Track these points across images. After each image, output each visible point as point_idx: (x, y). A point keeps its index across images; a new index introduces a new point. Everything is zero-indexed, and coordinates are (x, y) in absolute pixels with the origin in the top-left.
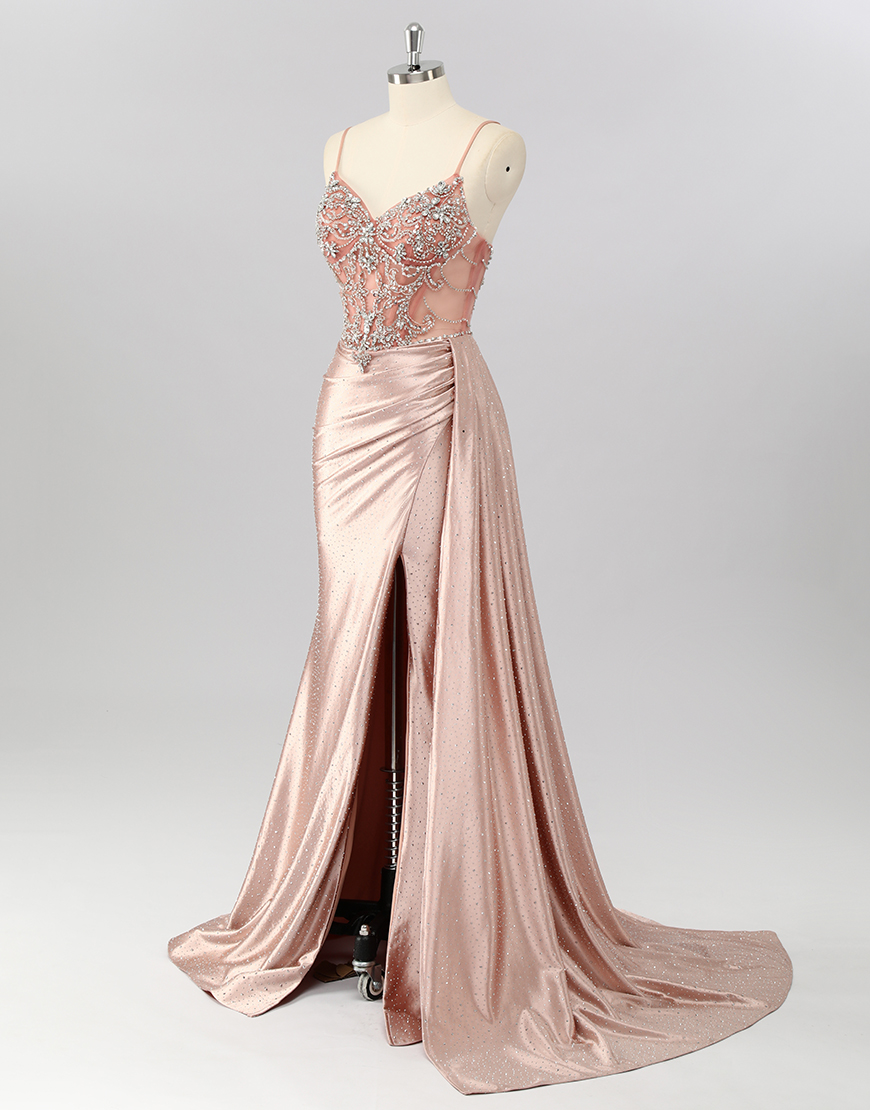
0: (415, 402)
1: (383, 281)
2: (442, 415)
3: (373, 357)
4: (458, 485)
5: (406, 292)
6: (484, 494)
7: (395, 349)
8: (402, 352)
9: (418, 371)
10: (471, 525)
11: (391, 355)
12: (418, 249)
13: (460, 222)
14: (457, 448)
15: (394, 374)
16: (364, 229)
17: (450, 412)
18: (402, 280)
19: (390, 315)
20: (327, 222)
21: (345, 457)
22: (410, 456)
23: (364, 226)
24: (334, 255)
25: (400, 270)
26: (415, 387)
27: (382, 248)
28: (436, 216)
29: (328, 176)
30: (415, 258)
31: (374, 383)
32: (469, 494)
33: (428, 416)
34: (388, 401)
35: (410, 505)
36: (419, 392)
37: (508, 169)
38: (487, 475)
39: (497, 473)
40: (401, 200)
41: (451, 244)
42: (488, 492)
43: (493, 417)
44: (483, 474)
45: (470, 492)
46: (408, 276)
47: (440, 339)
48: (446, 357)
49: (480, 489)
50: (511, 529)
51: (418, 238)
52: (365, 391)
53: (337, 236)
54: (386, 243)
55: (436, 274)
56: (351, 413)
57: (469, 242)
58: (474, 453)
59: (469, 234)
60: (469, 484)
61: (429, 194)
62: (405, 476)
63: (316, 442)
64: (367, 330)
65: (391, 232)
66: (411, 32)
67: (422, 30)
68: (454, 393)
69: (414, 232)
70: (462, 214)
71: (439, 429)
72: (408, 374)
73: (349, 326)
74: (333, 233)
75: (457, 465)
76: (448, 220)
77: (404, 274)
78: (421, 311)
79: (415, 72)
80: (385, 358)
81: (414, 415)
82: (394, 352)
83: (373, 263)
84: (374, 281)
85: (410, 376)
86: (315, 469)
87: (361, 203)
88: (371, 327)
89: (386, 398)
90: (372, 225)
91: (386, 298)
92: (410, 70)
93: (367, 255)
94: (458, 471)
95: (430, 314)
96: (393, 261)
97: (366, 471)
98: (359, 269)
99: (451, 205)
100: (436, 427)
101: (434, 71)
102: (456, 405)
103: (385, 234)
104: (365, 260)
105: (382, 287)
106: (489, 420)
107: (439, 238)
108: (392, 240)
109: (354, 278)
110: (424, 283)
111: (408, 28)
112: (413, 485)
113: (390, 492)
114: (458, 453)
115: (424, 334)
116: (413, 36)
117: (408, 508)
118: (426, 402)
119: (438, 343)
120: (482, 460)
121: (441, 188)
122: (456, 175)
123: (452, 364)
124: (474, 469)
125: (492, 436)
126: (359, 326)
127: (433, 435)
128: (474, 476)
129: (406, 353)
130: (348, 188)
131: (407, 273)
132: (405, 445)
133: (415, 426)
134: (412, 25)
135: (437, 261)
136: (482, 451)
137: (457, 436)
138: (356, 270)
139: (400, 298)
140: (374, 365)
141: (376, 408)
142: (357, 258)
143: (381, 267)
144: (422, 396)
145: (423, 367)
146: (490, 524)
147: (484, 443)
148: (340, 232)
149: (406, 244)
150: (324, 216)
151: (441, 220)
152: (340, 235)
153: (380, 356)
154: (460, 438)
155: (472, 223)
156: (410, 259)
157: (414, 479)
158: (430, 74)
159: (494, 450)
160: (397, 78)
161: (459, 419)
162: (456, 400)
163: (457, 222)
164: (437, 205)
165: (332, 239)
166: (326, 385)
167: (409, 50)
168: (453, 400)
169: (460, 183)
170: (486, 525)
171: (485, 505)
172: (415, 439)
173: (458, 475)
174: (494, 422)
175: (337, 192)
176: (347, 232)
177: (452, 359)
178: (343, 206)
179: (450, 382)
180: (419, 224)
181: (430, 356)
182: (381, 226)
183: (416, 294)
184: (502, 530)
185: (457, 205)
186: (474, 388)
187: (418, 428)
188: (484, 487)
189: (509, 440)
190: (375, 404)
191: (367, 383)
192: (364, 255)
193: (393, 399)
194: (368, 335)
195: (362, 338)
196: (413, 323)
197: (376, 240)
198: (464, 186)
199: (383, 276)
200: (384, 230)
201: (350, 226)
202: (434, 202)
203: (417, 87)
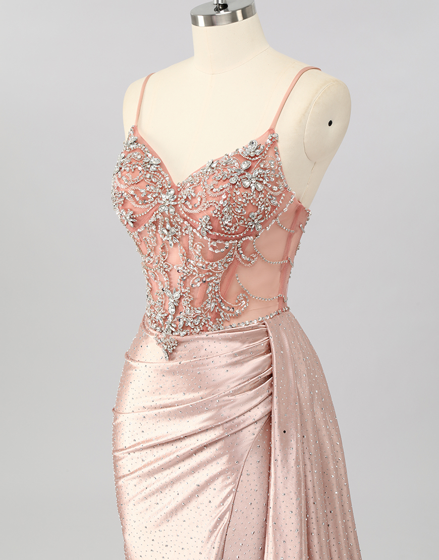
0: (227, 398)
1: (187, 256)
2: (260, 412)
3: (179, 343)
4: (281, 498)
5: (216, 269)
6: (311, 501)
7: (204, 335)
8: (212, 339)
9: (229, 361)
10: (298, 546)
11: (201, 342)
12: (226, 222)
13: (275, 188)
14: (278, 452)
15: (203, 365)
16: (163, 196)
17: (268, 408)
18: (209, 256)
19: (198, 294)
20: (122, 186)
21: (148, 451)
22: (224, 459)
23: (165, 193)
24: (132, 224)
25: (207, 245)
26: (228, 380)
27: (185, 219)
28: (247, 183)
29: (127, 130)
30: (223, 232)
31: (181, 373)
32: (294, 508)
33: (243, 414)
34: (196, 395)
35: (227, 516)
36: (232, 386)
37: (330, 123)
38: (313, 479)
39: (324, 473)
40: (206, 162)
41: (264, 214)
42: (315, 500)
43: (317, 409)
44: (309, 478)
45: (295, 506)
46: (216, 252)
47: (255, 323)
48: (261, 343)
49: (306, 495)
50: (343, 540)
51: (226, 209)
52: (169, 380)
53: (134, 204)
54: (189, 214)
55: (248, 248)
56: (153, 404)
57: (286, 210)
58: (297, 458)
59: (286, 201)
60: (293, 496)
61: (238, 156)
62: (218, 483)
63: (116, 428)
64: (172, 310)
65: (194, 201)
68: (271, 385)
69: (221, 202)
70: (277, 179)
71: (256, 429)
72: (219, 364)
73: (152, 303)
74: (130, 200)
75: (279, 474)
76: (260, 187)
77: (211, 249)
78: (234, 289)
79: (222, 12)
80: (193, 345)
81: (227, 413)
82: (203, 339)
83: (175, 236)
84: (176, 256)
85: (220, 367)
86: (116, 460)
87: (160, 164)
88: (176, 307)
89: (194, 391)
90: (172, 192)
91: (192, 275)
92: (217, 10)
93: (168, 226)
94: (280, 480)
95: (244, 292)
96: (198, 234)
97: (176, 471)
98: (160, 242)
99: (265, 169)
100: (252, 427)
101: (244, 11)
102: (275, 400)
103: (188, 203)
104: (166, 232)
105: (187, 263)
106: (313, 413)
107: (250, 209)
108: (195, 211)
109: (155, 250)
110: (236, 259)
112: (229, 494)
113: (204, 497)
114: (279, 459)
115: (238, 316)
117: (225, 520)
118: (240, 397)
119: (253, 328)
120: (308, 462)
121: (251, 148)
122: (271, 131)
123: (269, 350)
124: (298, 475)
125: (317, 431)
126: (163, 304)
127: (250, 435)
128: (299, 485)
129: (218, 339)
130: (146, 145)
131: (214, 248)
132: (218, 446)
133: (228, 425)
135: (248, 234)
136: (306, 452)
137: (277, 438)
138: (157, 241)
139: (209, 276)
140: (181, 351)
141: (182, 403)
142: (157, 228)
143: (184, 240)
144: (235, 391)
145: (235, 355)
146: (319, 539)
147: (308, 441)
148: (137, 199)
149: (211, 217)
150: (119, 179)
151: (253, 188)
152: (137, 203)
153: (187, 341)
154: (281, 440)
155: (290, 188)
156: (217, 232)
157: (231, 487)
158: (239, 14)
159: (320, 447)
160: (201, 19)
161: (279, 417)
162: (275, 394)
163: (271, 189)
164: (248, 170)
165: (128, 206)
166: (128, 368)
168: (271, 394)
169: (274, 141)
170: (315, 540)
171: (313, 515)
172: (229, 440)
173: (280, 485)
174: (319, 414)
175: (134, 150)
176: (145, 199)
177: (269, 345)
178: (140, 168)
179: (267, 373)
180: (227, 194)
181: (243, 342)
182: (184, 194)
183: (227, 271)
184: (333, 542)
185: (271, 169)
186: (296, 375)
187: (232, 427)
188: (311, 493)
189: (338, 430)
190: (180, 397)
191: (172, 372)
192: (164, 226)
193: (201, 393)
194: (174, 316)
195: (166, 318)
196: (226, 304)
197: (177, 210)
198: (280, 145)
199: (187, 250)
200: (187, 200)
201: (149, 192)
202: (244, 166)
203: (224, 29)
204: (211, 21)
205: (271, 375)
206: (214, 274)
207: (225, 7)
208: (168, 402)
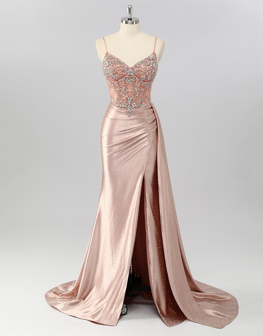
5: (142, 90)
12: (149, 77)
18: (142, 87)
19: (137, 98)
20: (114, 68)
24: (117, 79)
27: (136, 77)
47: (148, 104)
51: (150, 73)
54: (138, 75)
61: (148, 59)
65: (140, 71)
66: (129, 8)
67: (132, 7)
69: (149, 71)
74: (117, 72)
77: (143, 85)
83: (132, 81)
88: (131, 102)
89: (138, 124)
91: (136, 92)
92: (128, 20)
95: (146, 97)
96: (140, 81)
98: (126, 83)
101: (136, 21)
105: (135, 89)
109: (123, 86)
111: (128, 7)
115: (145, 103)
116: (130, 9)
119: (148, 106)
121: (152, 57)
122: (154, 53)
123: (154, 112)
126: (126, 102)
134: (129, 6)
138: (124, 84)
142: (126, 80)
143: (135, 83)
148: (120, 71)
152: (120, 73)
160: (124, 22)
165: (117, 74)
167: (128, 13)
169: (155, 56)
183: (145, 91)
190: (134, 126)
192: (129, 79)
194: (130, 105)
195: (128, 105)
196: (143, 100)
197: (134, 74)
201: (124, 69)
204: (127, 23)
205: (156, 118)
206: (142, 92)
207: (131, 19)
208: (129, 128)
